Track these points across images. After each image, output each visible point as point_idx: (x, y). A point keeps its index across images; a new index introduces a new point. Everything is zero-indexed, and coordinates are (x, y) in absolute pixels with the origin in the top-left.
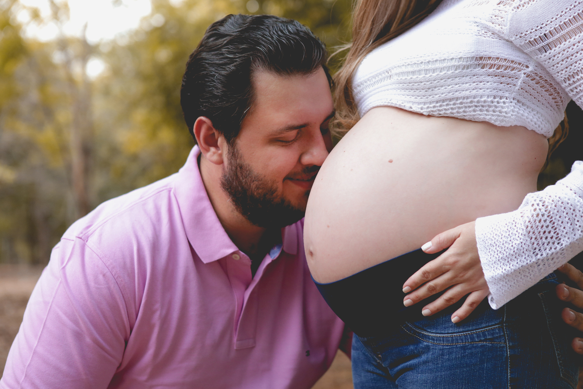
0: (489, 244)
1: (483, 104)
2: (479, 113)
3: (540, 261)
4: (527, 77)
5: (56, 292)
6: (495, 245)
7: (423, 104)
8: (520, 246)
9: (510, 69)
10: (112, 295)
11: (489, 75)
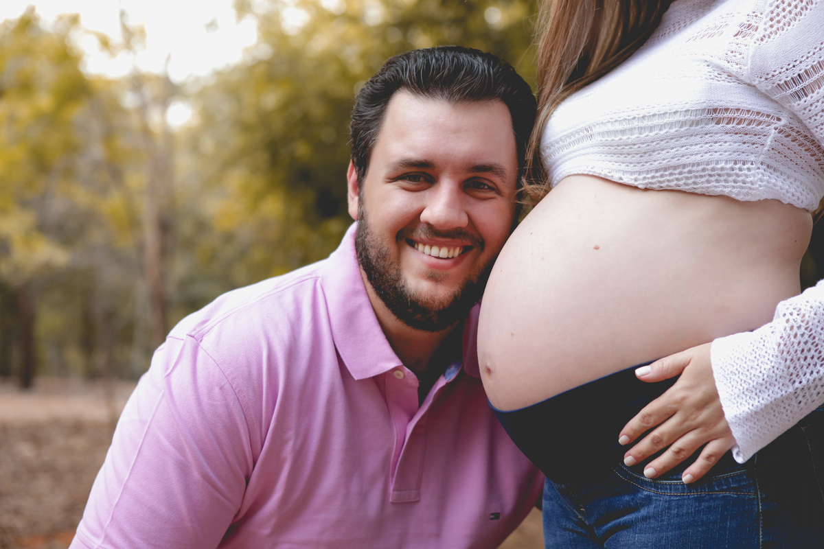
0: (729, 372)
1: (719, 172)
2: (715, 184)
3: (799, 391)
4: (779, 133)
5: (157, 408)
6: (737, 372)
7: (638, 174)
8: (771, 371)
9: (755, 124)
10: (230, 415)
11: (727, 133)
